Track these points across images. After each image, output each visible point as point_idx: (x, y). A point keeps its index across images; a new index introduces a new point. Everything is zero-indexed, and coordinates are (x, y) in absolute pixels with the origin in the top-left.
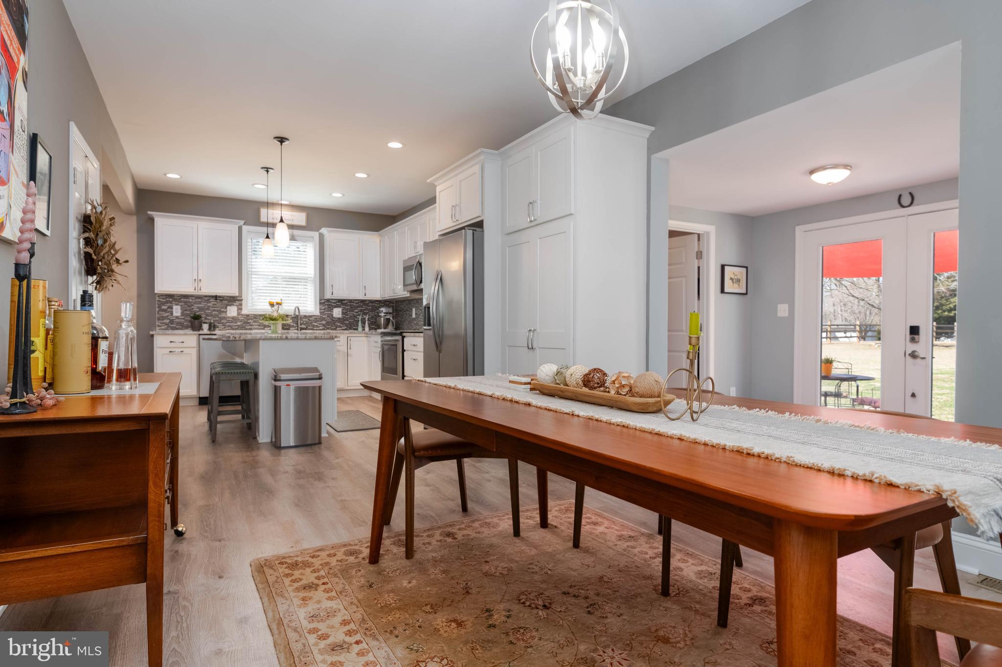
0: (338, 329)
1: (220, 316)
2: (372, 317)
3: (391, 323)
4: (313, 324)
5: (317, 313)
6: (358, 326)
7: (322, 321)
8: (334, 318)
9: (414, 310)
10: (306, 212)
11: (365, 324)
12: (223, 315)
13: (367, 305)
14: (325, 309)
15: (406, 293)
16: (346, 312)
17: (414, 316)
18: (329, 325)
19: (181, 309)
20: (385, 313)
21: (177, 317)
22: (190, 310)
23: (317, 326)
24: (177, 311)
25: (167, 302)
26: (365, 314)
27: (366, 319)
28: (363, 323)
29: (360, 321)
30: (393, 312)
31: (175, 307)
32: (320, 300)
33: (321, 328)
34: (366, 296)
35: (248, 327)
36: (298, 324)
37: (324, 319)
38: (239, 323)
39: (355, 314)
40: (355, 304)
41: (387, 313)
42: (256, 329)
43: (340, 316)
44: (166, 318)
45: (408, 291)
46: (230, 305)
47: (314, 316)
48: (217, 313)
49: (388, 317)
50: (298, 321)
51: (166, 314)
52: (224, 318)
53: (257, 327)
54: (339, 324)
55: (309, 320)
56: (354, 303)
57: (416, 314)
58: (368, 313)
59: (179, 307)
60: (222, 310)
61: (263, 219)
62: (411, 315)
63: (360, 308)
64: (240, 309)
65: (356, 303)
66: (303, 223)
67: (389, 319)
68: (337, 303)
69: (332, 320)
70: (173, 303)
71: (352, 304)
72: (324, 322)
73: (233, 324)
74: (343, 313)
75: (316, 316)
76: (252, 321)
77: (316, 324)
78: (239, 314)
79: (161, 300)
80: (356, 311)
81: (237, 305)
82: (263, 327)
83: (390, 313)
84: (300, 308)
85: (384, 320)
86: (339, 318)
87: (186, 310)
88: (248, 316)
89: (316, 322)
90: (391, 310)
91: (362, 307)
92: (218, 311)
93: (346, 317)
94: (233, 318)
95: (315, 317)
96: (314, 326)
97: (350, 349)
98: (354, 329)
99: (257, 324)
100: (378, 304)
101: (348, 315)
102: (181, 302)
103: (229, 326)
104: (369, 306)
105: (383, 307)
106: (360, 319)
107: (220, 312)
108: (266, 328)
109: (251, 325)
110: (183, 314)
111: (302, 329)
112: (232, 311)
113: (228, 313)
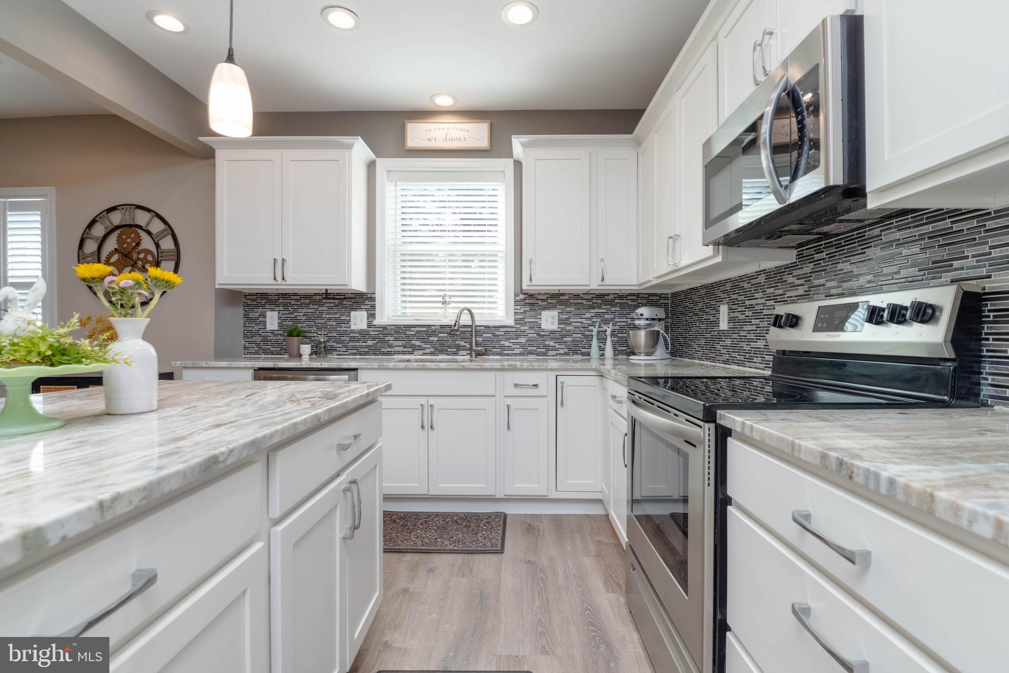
0: (550, 353)
1: (338, 329)
2: (622, 327)
3: (661, 339)
4: (502, 343)
5: (511, 322)
6: (590, 347)
7: (518, 337)
8: (544, 331)
9: (724, 309)
10: (489, 121)
11: (605, 343)
12: (343, 328)
13: (611, 303)
14: (525, 312)
15: (709, 250)
16: (569, 319)
17: (724, 325)
18: (532, 346)
19: (279, 318)
20: (647, 319)
21: (272, 332)
22: (292, 319)
23: (509, 347)
24: (272, 320)
25: (257, 306)
26: (606, 322)
27: (608, 333)
28: (602, 340)
29: (595, 338)
30: (667, 317)
31: (269, 314)
32: (516, 295)
33: (517, 351)
34: (606, 282)
35: (386, 350)
36: (471, 344)
37: (522, 334)
38: (370, 343)
39: (584, 321)
40: (584, 302)
41: (654, 319)
42: (398, 353)
43: (555, 327)
44: (257, 333)
45: (716, 244)
46: (355, 309)
47: (504, 327)
48: (335, 323)
49: (656, 328)
50: (471, 339)
51: (256, 328)
52: (345, 333)
53: (401, 349)
54: (552, 343)
55: (494, 335)
56: (582, 299)
57: (731, 320)
58: (612, 319)
59: (275, 314)
60: (343, 318)
61: (412, 142)
62: (716, 323)
63: (597, 310)
64: (372, 316)
65: (588, 300)
66: (483, 142)
67: (658, 332)
68: (549, 301)
69: (539, 335)
70: (267, 306)
71: (580, 301)
72: (523, 340)
73: (360, 344)
74: (560, 321)
75: (507, 327)
76: (393, 338)
77: (507, 344)
78: (370, 325)
79: (249, 302)
80: (588, 315)
81: (367, 310)
82: (410, 350)
83: (660, 320)
84: (474, 311)
85: (646, 336)
86: (552, 332)
87: (285, 320)
88: (384, 328)
89: (507, 339)
90: (661, 313)
91: (600, 308)
92: (336, 319)
93: (567, 328)
94: (361, 332)
95: (506, 329)
96: (503, 347)
97: (562, 404)
98: (583, 354)
99: (400, 343)
100: (632, 300)
101: (570, 324)
102: (278, 306)
103: (354, 348)
104: (615, 306)
105: (645, 305)
106: (595, 333)
107: (340, 322)
108: (416, 352)
109: (391, 346)
110: (280, 325)
111: (479, 354)
112: (358, 320)
113: (352, 323)
